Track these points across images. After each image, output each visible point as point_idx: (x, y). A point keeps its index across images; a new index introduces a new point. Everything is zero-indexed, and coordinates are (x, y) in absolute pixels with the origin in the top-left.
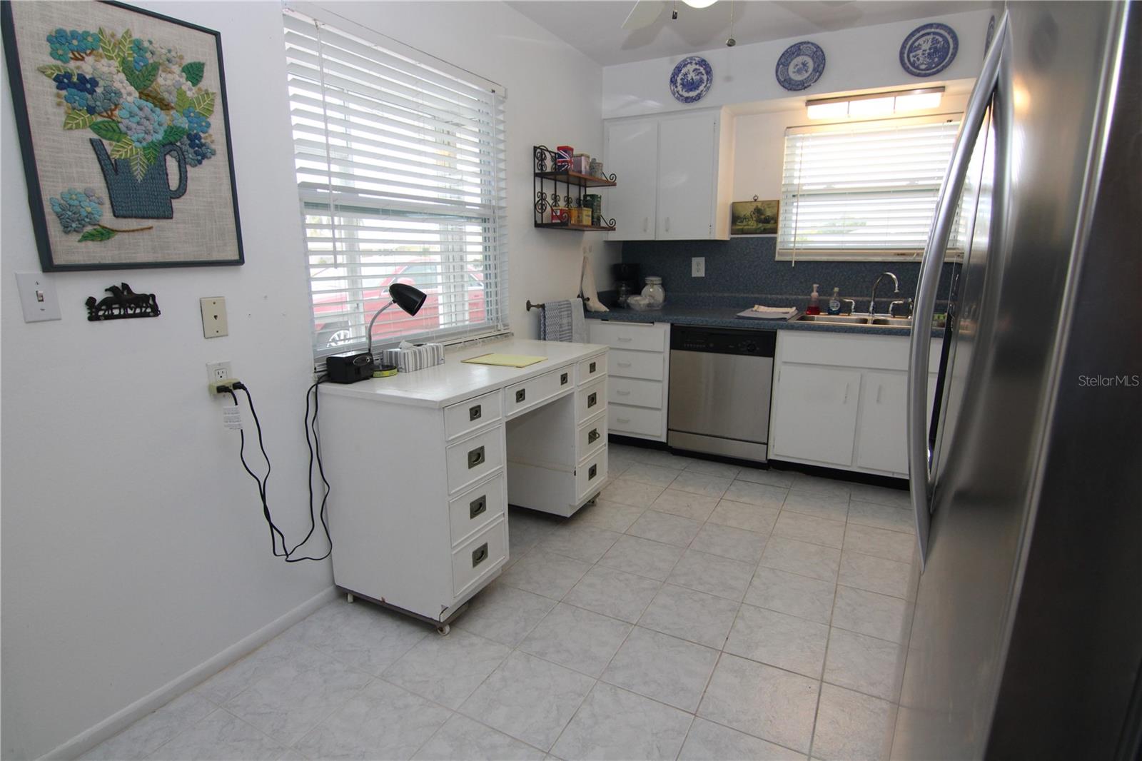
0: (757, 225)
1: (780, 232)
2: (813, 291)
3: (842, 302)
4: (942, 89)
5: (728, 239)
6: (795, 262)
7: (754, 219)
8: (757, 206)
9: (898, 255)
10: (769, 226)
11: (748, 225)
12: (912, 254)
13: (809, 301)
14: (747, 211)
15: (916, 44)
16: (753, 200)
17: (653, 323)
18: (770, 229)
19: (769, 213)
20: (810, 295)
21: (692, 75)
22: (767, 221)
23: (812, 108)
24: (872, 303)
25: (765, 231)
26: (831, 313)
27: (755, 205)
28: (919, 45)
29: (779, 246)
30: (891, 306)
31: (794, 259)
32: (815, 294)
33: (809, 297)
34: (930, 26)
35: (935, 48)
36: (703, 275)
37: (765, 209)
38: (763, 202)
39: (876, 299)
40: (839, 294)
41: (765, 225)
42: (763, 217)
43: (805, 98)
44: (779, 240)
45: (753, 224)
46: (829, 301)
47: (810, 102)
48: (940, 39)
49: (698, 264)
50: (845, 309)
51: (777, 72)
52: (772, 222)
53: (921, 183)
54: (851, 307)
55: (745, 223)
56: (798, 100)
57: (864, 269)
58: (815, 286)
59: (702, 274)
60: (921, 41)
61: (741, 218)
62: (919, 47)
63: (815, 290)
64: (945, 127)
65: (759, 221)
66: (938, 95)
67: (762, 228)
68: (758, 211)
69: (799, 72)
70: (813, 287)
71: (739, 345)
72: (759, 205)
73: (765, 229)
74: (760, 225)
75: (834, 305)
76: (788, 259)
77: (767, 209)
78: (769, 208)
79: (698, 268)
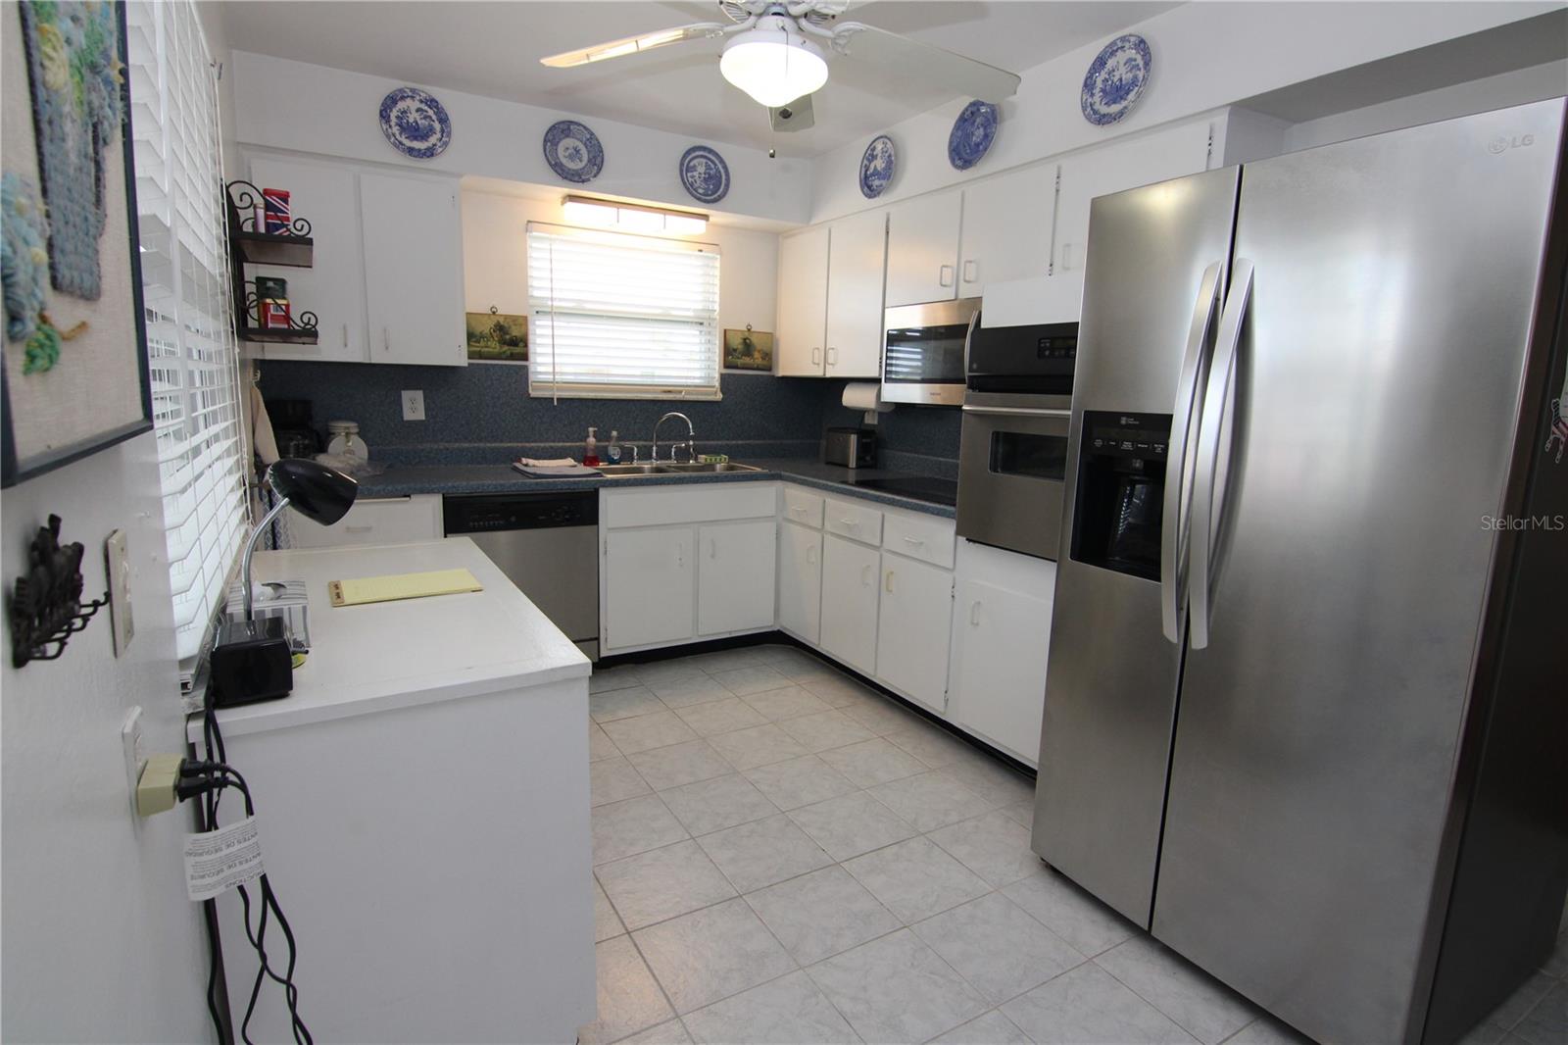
0: (501, 347)
1: (531, 357)
2: (588, 436)
3: (622, 448)
4: (705, 217)
5: (466, 365)
6: (558, 399)
7: (496, 339)
8: (498, 322)
9: (665, 392)
10: (517, 350)
11: (486, 347)
12: (681, 392)
13: (585, 449)
14: (486, 327)
15: (692, 164)
16: (490, 312)
17: (409, 496)
18: (518, 354)
19: (515, 332)
20: (585, 441)
21: (413, 117)
22: (514, 342)
23: (570, 205)
24: (654, 448)
25: (512, 357)
26: (612, 461)
27: (495, 320)
28: (695, 166)
29: (532, 378)
30: (673, 450)
31: (557, 395)
32: (592, 440)
33: (583, 444)
34: (704, 148)
35: (709, 174)
36: (423, 417)
37: (510, 327)
38: (506, 317)
39: (659, 443)
40: (619, 439)
41: (512, 348)
42: (508, 337)
43: (567, 191)
44: (532, 369)
45: (494, 347)
46: (606, 447)
47: (572, 198)
48: (713, 166)
49: (412, 401)
50: (627, 455)
51: (545, 150)
52: (521, 344)
53: (674, 313)
54: (633, 455)
55: (482, 344)
56: (554, 193)
57: (634, 408)
58: (591, 429)
59: (420, 415)
60: (695, 162)
61: (476, 336)
62: (694, 168)
63: (591, 434)
64: (696, 256)
65: (503, 342)
66: (702, 223)
67: (508, 353)
68: (500, 328)
69: (571, 157)
70: (588, 432)
71: (553, 514)
72: (501, 320)
73: (512, 354)
74: (505, 348)
75: (615, 453)
76: (547, 394)
77: (513, 327)
78: (515, 325)
79: (414, 406)
